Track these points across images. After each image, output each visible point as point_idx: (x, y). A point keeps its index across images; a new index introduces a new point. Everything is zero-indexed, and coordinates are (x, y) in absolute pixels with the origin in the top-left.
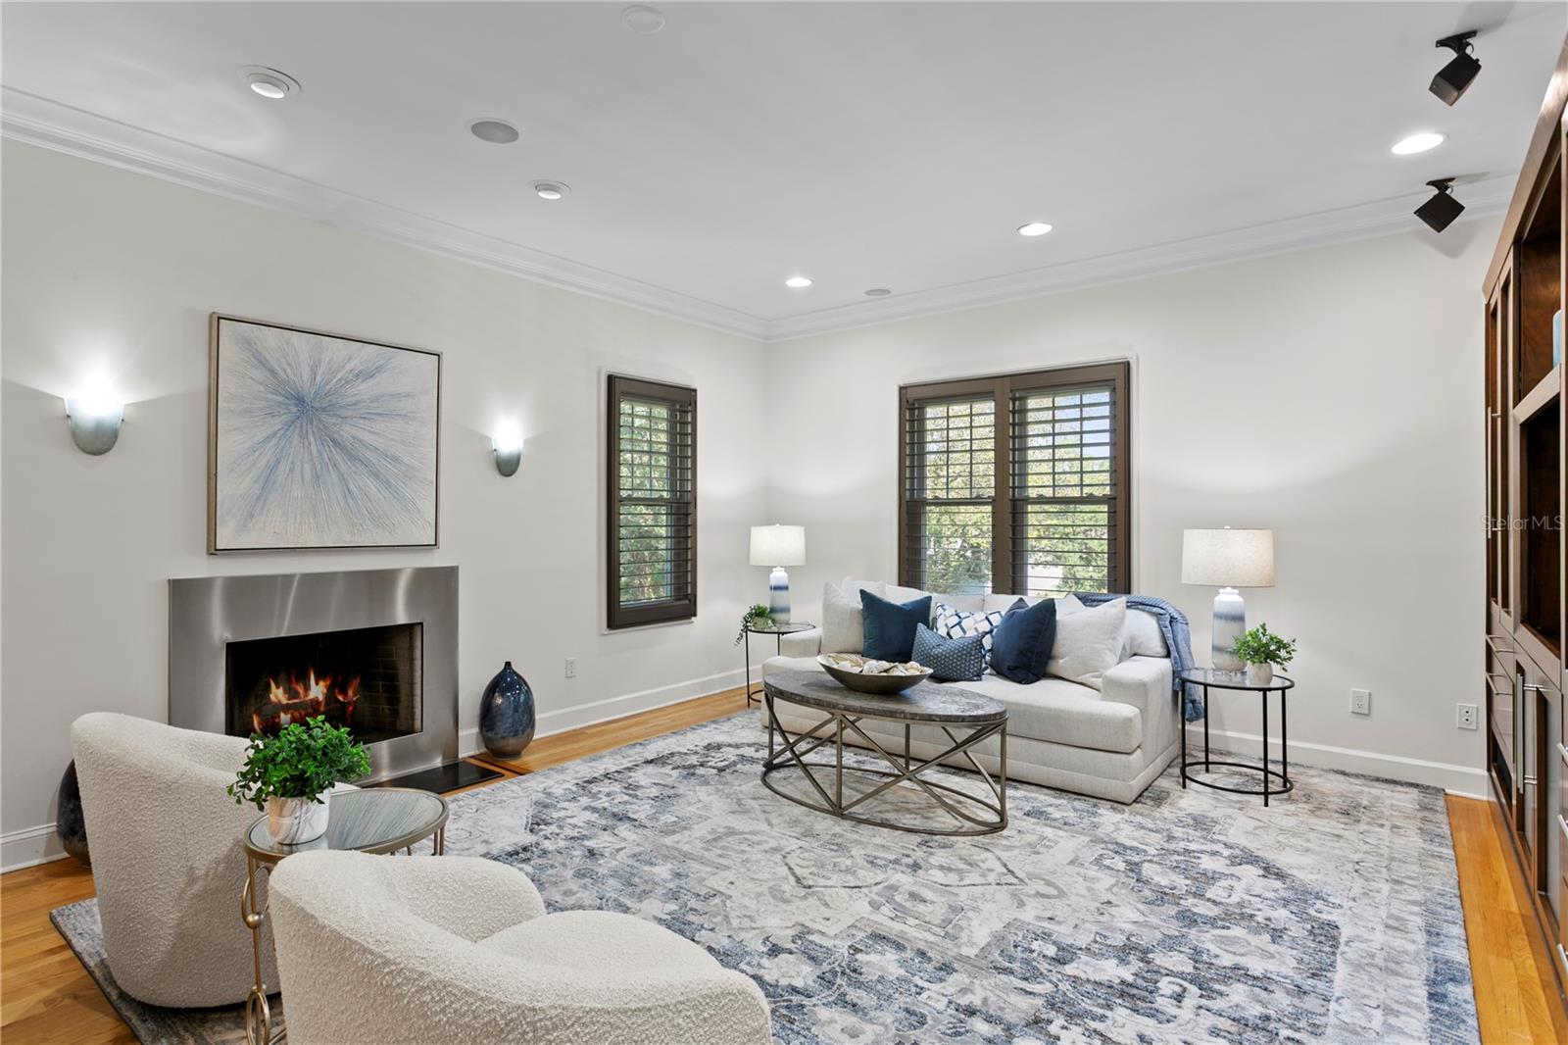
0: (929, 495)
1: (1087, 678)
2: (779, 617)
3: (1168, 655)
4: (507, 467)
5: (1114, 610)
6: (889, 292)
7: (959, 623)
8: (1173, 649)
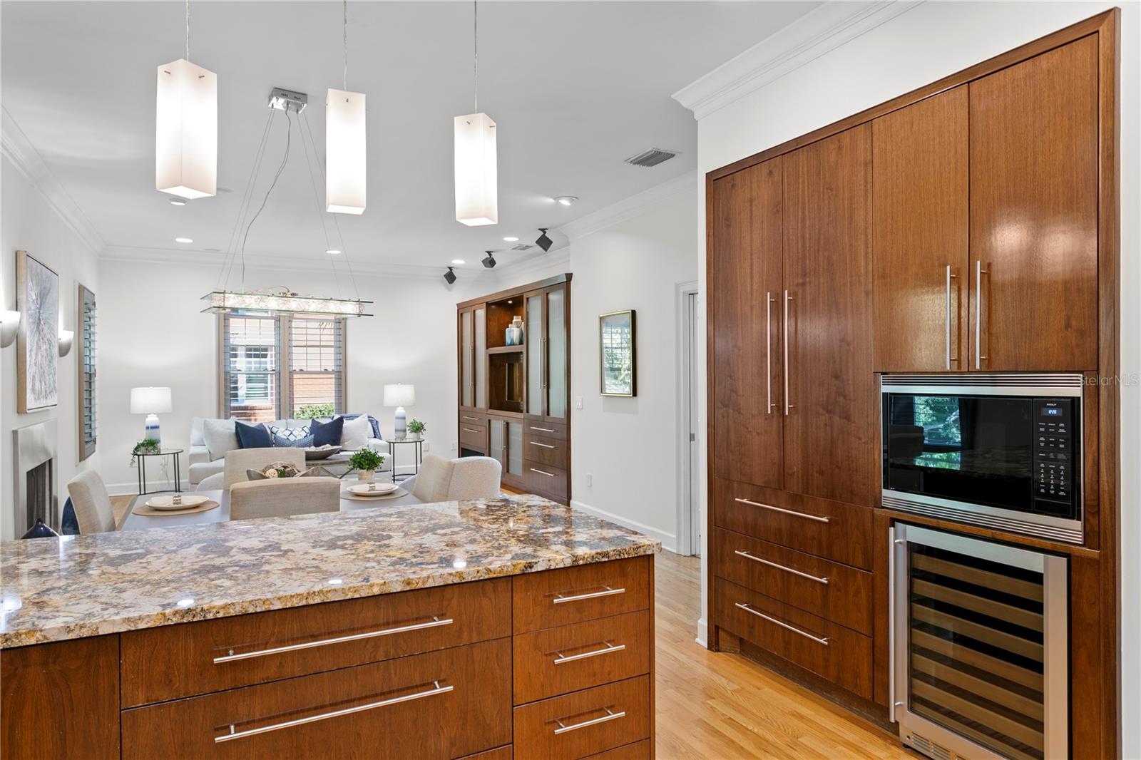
3: (376, 437)
4: (64, 350)
6: (218, 251)
7: (291, 433)
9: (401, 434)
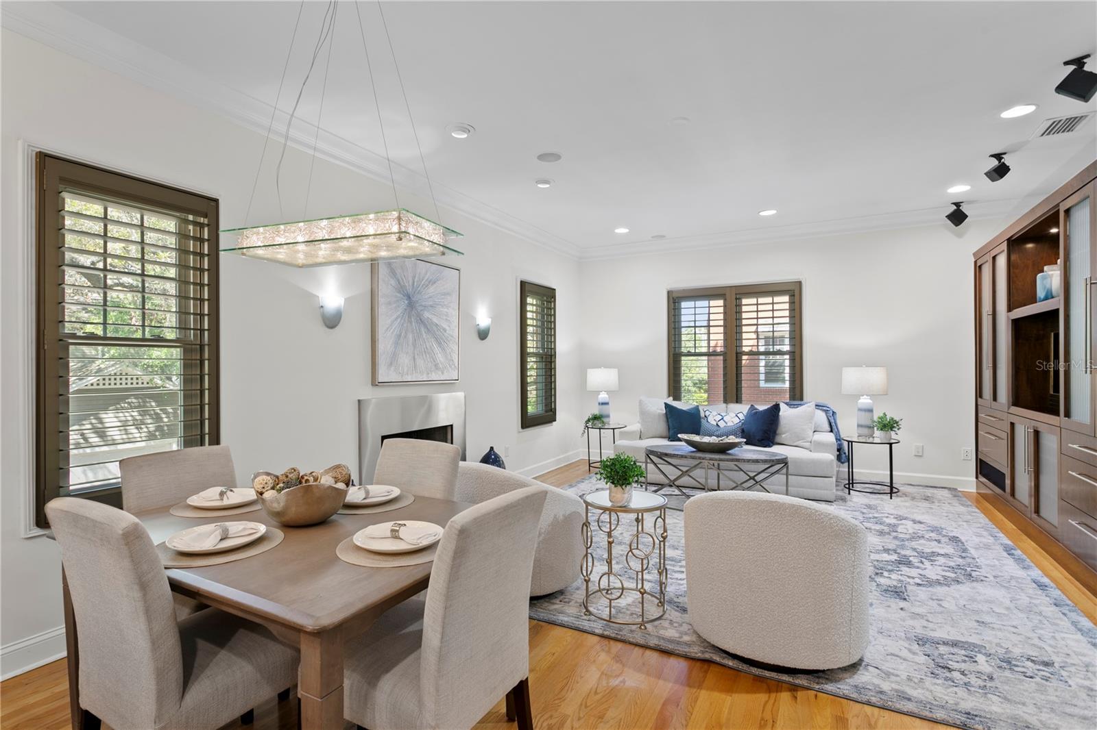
0: (684, 350)
1: (800, 443)
2: (605, 420)
3: (831, 431)
4: (483, 335)
5: (810, 409)
6: (664, 236)
7: (722, 419)
8: (834, 427)
9: (866, 431)
